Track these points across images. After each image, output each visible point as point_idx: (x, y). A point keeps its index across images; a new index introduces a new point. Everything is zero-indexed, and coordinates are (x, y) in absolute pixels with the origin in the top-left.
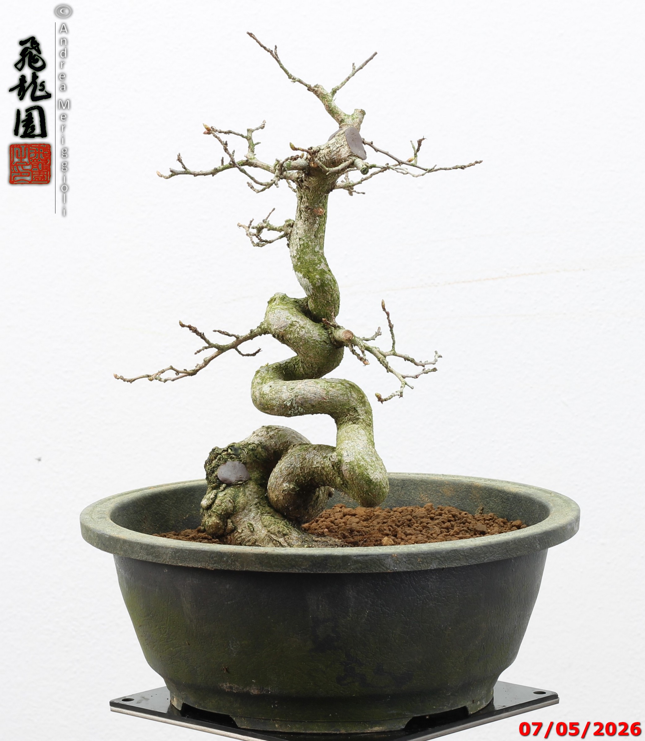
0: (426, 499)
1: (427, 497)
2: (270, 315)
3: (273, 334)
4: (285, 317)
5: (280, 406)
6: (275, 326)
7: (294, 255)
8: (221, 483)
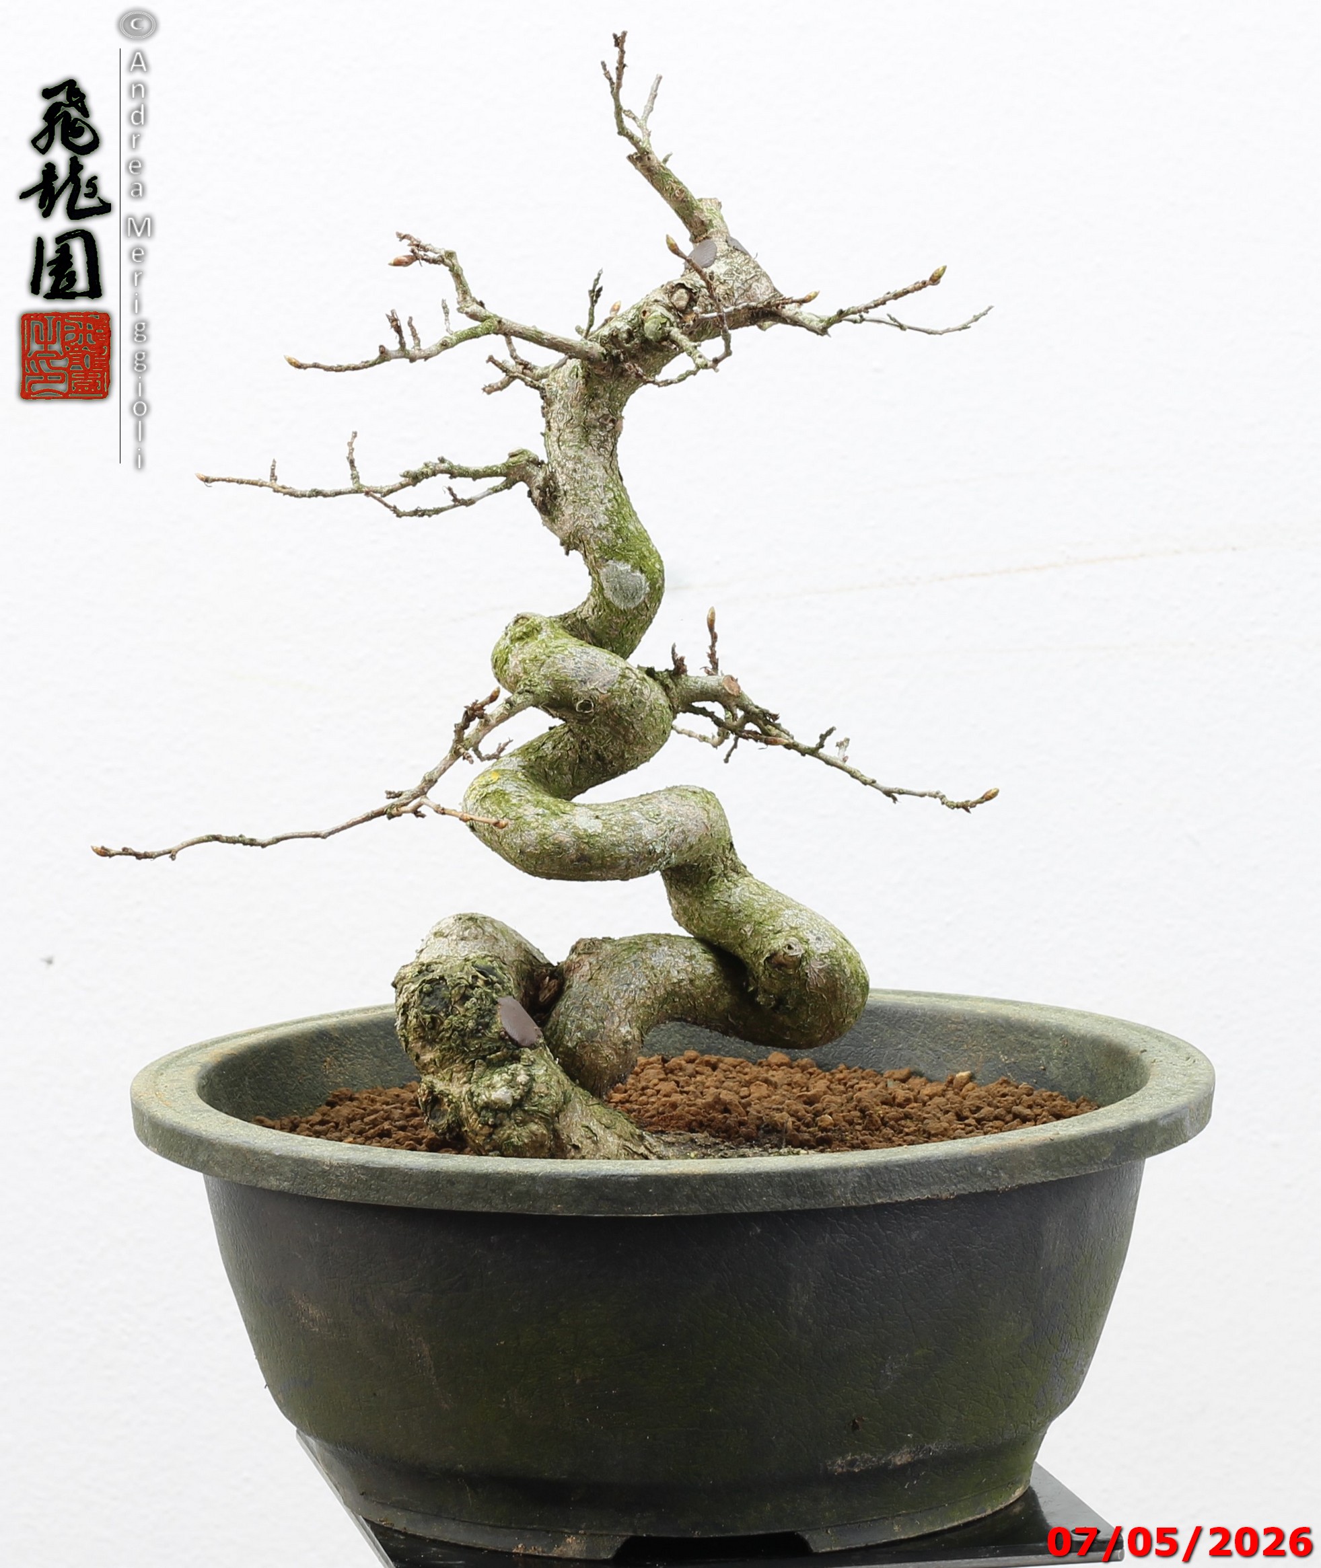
2: (563, 661)
3: (582, 701)
4: (605, 661)
5: (638, 857)
6: (588, 683)
7: (600, 525)
8: (518, 1046)
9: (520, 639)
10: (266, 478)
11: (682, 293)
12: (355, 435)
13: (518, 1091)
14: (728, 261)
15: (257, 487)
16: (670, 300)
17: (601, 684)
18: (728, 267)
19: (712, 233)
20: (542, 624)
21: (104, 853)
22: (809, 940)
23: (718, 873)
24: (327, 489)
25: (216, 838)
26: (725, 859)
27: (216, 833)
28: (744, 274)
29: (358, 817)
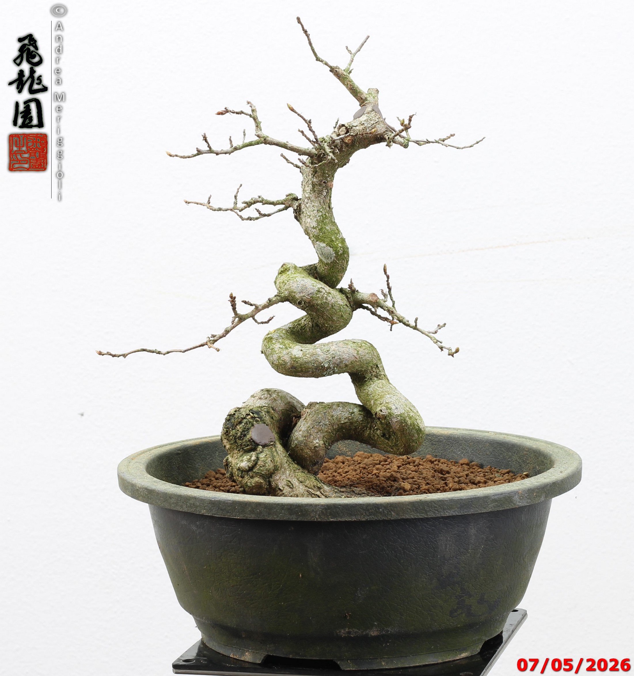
0: (345, 449)
1: (345, 447)
2: (293, 284)
3: (299, 301)
4: (311, 284)
5: (317, 368)
6: (301, 293)
7: (313, 226)
8: (257, 445)
9: (280, 273)
10: (206, 202)
11: (343, 129)
12: (241, 185)
13: (251, 463)
14: (368, 115)
15: (202, 206)
16: (338, 131)
17: (307, 294)
18: (367, 118)
19: (367, 103)
20: (290, 268)
21: (100, 353)
22: (392, 408)
23: (368, 377)
24: (224, 207)
25: (144, 350)
26: (372, 372)
27: (144, 348)
28: (373, 121)
29: (198, 344)
